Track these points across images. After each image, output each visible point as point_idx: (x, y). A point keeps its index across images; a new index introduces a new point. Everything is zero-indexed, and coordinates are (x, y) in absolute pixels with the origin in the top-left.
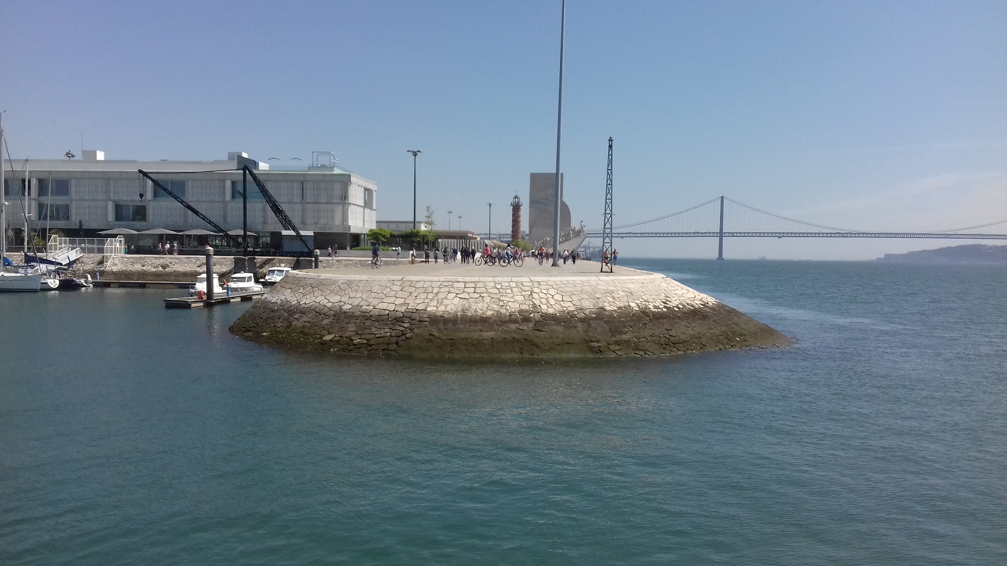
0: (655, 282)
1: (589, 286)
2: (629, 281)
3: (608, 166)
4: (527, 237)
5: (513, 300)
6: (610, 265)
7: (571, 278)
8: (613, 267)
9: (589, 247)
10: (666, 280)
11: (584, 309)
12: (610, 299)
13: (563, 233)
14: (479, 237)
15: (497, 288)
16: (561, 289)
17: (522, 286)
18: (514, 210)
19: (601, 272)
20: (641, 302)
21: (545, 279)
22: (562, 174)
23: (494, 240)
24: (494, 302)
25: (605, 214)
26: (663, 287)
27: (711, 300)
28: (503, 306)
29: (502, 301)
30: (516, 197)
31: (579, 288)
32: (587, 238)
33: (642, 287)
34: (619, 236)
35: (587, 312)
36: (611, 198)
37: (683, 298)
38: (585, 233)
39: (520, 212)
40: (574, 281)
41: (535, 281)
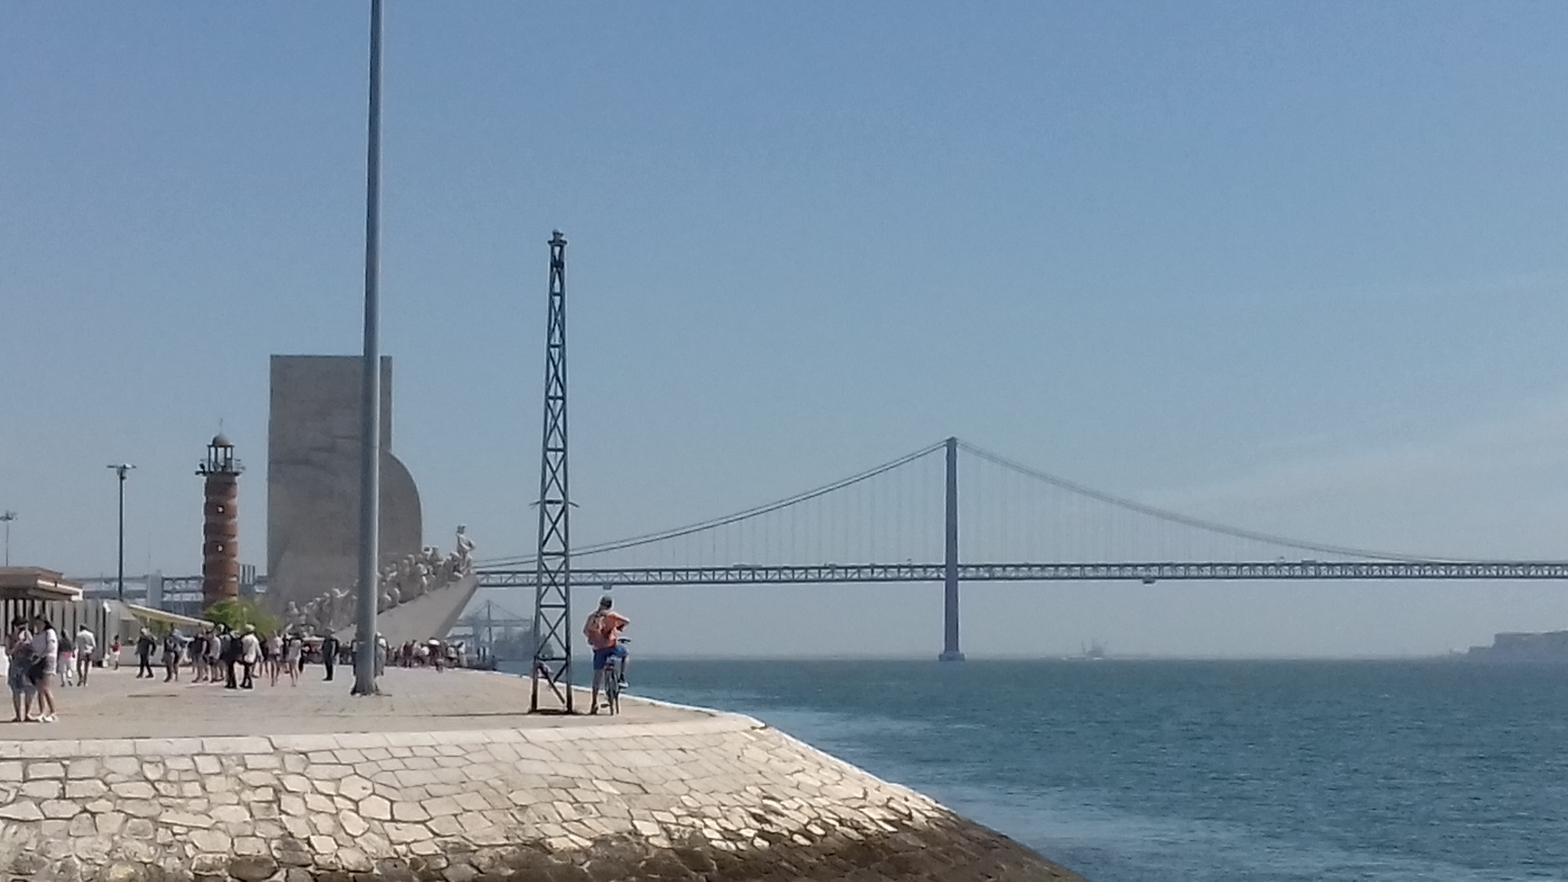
0: (726, 746)
1: (488, 763)
2: (630, 744)
3: (551, 332)
4: (257, 589)
5: (206, 822)
6: (565, 685)
7: (424, 738)
8: (573, 693)
9: (490, 623)
10: (760, 738)
11: (474, 848)
12: (567, 810)
13: (395, 574)
14: (80, 591)
15: (147, 780)
16: (386, 778)
17: (241, 769)
18: (210, 490)
19: (530, 713)
20: (677, 817)
21: (327, 740)
22: (386, 361)
23: (138, 600)
24: (137, 833)
25: (544, 502)
26: (754, 764)
27: (921, 806)
28: (170, 846)
29: (168, 826)
30: (217, 443)
31: (452, 774)
32: (480, 590)
33: (678, 762)
34: (598, 580)
35: (483, 859)
36: (561, 446)
37: (823, 801)
38: (472, 572)
39: (234, 497)
40: (432, 747)
41: (290, 749)
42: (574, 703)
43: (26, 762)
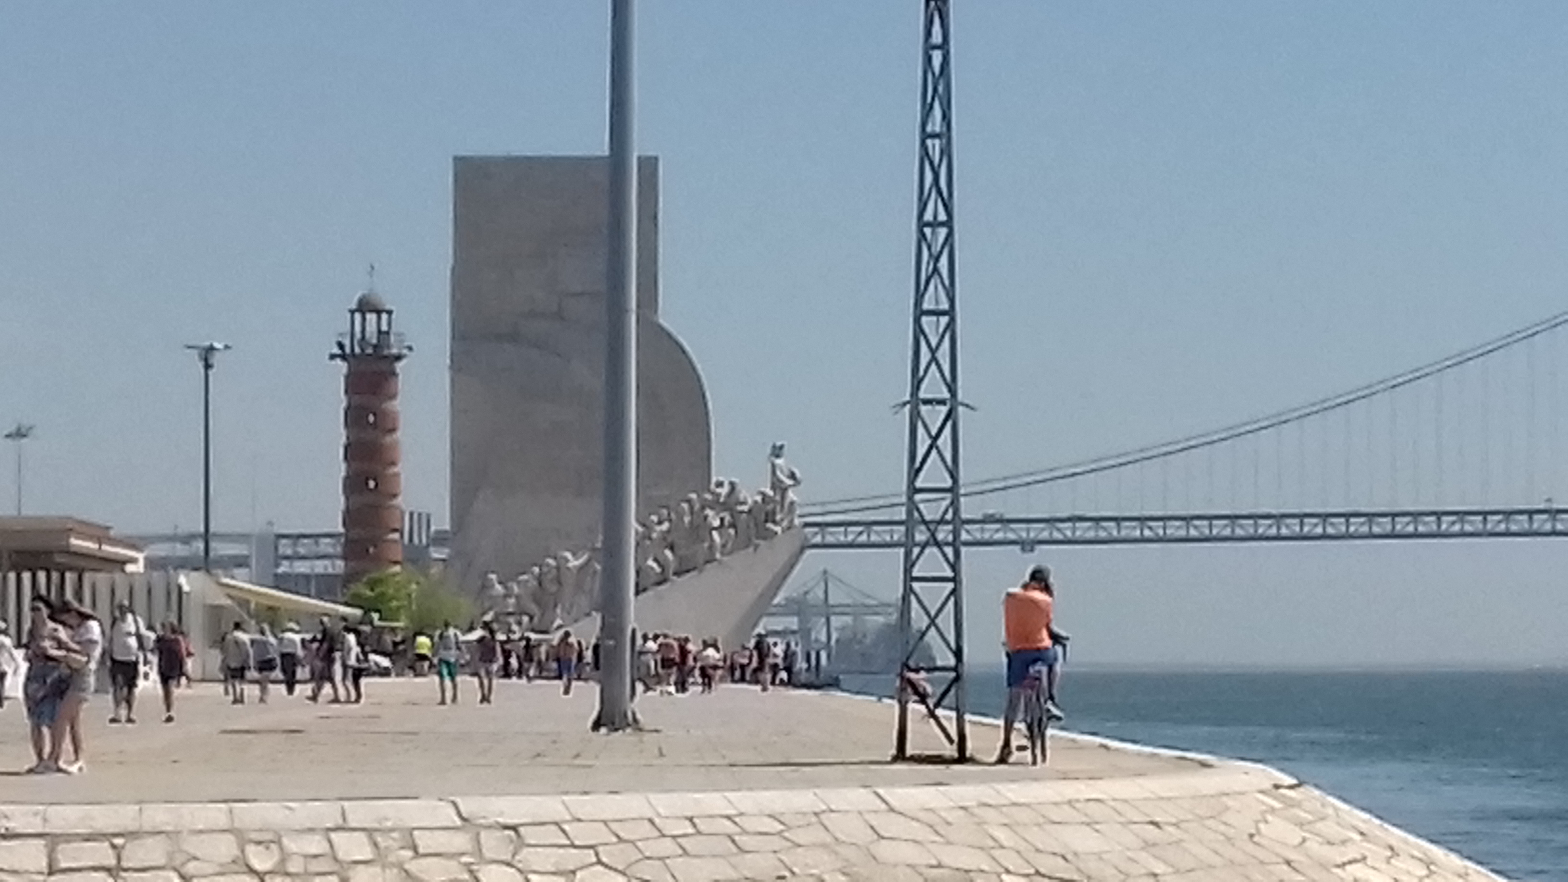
0: (1229, 817)
1: (824, 846)
2: (1066, 813)
3: (927, 111)
4: (436, 553)
6: (953, 714)
7: (715, 801)
8: (968, 729)
9: (827, 610)
10: (1290, 804)
13: (665, 526)
14: (140, 556)
15: (252, 871)
17: (409, 853)
18: (353, 385)
19: (894, 760)
21: (551, 806)
22: (649, 166)
23: (237, 571)
25: (915, 401)
26: (1278, 849)
30: (365, 307)
31: (762, 864)
32: (809, 552)
33: (1148, 845)
34: (1011, 536)
36: (945, 306)
38: (797, 521)
39: (393, 397)
40: (728, 817)
41: (491, 820)
42: (969, 744)
43: (52, 840)
